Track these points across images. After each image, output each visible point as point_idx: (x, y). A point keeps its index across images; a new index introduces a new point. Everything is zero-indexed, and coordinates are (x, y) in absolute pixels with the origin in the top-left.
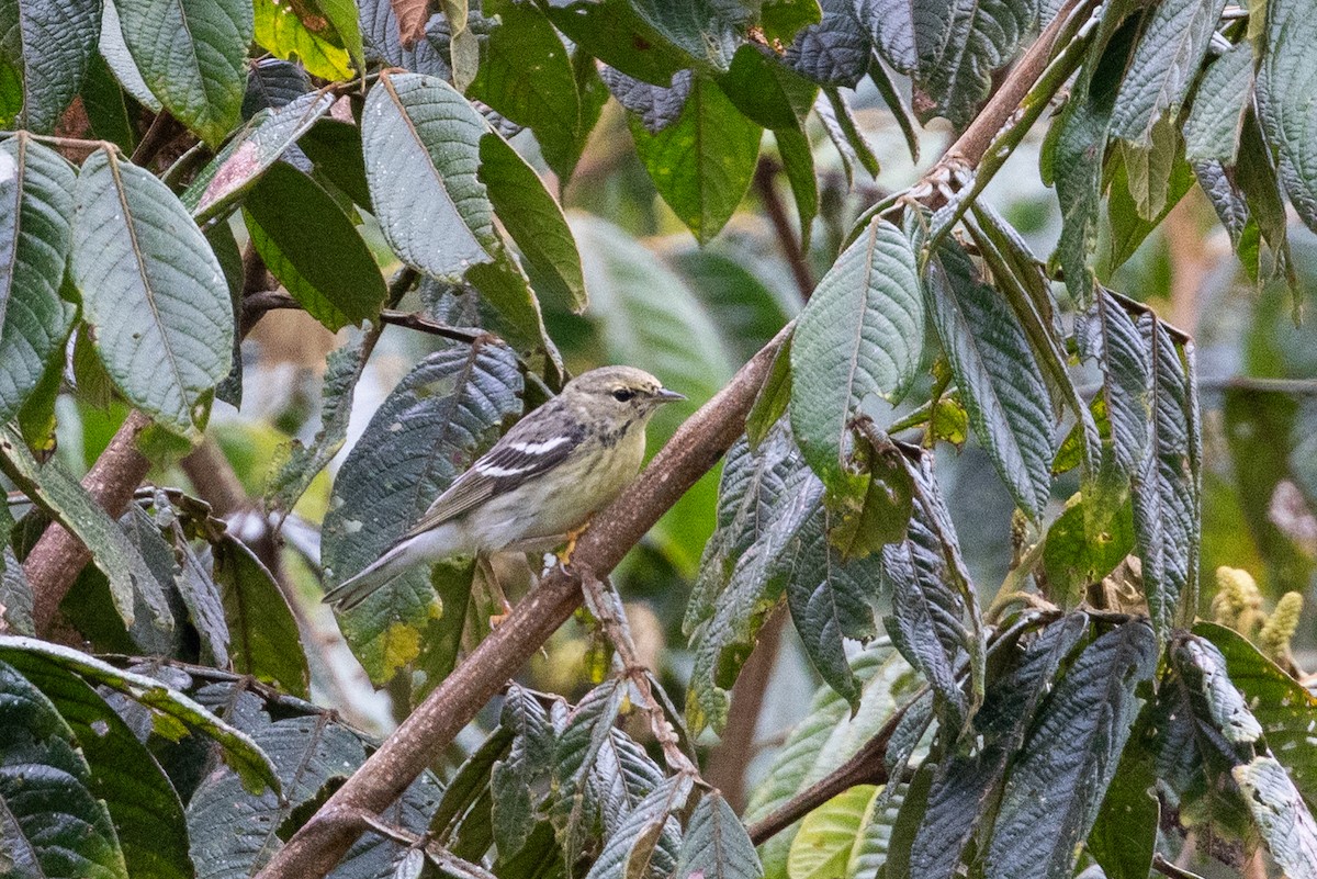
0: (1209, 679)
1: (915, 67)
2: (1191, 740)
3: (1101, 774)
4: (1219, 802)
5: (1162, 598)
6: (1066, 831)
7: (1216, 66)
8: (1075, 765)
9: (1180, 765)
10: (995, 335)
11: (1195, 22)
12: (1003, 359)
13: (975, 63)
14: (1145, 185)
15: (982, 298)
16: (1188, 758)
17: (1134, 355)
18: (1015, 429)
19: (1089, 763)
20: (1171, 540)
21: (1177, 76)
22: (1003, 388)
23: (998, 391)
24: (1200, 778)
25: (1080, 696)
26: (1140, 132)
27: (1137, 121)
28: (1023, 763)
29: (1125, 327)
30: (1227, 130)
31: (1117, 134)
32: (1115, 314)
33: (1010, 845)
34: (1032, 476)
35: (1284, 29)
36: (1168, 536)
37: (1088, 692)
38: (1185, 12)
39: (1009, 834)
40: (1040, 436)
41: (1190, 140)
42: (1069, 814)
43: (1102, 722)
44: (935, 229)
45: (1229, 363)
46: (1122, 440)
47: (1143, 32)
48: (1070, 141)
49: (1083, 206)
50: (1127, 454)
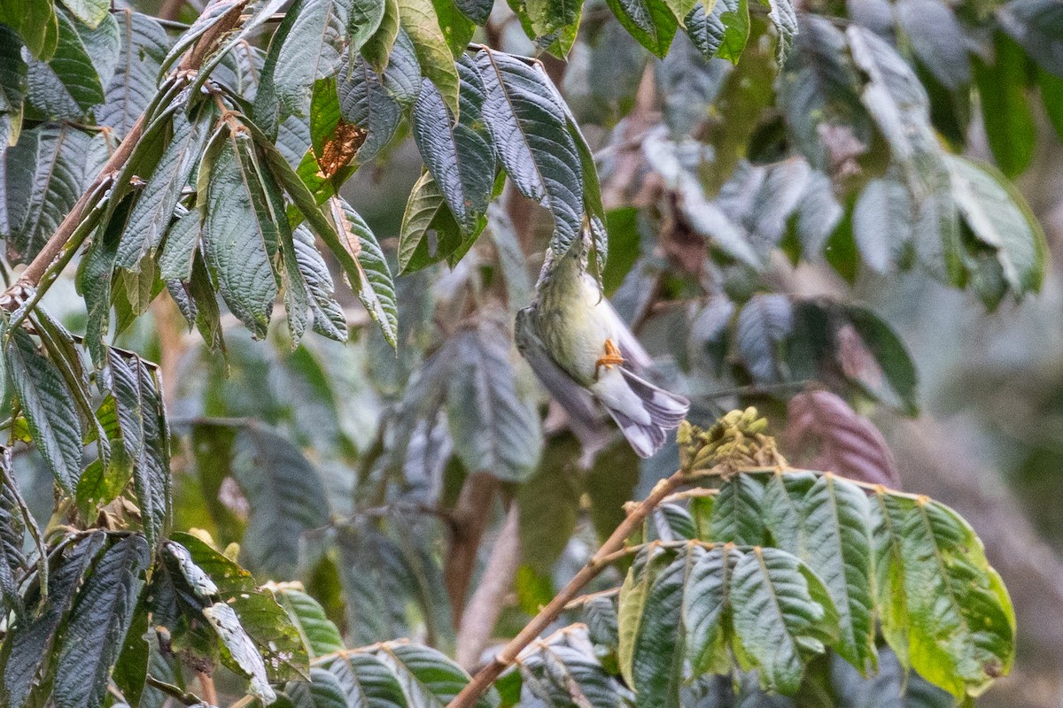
0: (183, 562)
1: (8, 234)
2: (174, 602)
3: (122, 625)
4: (195, 637)
5: (152, 527)
6: (102, 659)
7: (178, 224)
8: (105, 621)
9: (168, 616)
10: (48, 385)
11: (165, 198)
12: (53, 400)
13: (43, 232)
14: (137, 295)
15: (39, 363)
16: (173, 612)
17: (130, 385)
18: (59, 441)
19: (113, 619)
20: (155, 491)
21: (155, 230)
22: (52, 417)
23: (49, 419)
24: (181, 624)
25: (105, 580)
26: (133, 263)
27: (131, 257)
28: (73, 621)
29: (123, 368)
30: (185, 261)
31: (120, 264)
32: (117, 361)
33: (69, 670)
34: (69, 469)
35: (218, 202)
36: (153, 489)
37: (109, 578)
38: (159, 192)
39: (68, 663)
40: (74, 445)
41: (163, 267)
42: (103, 650)
43: (119, 595)
44: (13, 322)
45: (195, 409)
46: (128, 438)
47: (134, 206)
48: (92, 269)
49: (100, 307)
50: (131, 446)
